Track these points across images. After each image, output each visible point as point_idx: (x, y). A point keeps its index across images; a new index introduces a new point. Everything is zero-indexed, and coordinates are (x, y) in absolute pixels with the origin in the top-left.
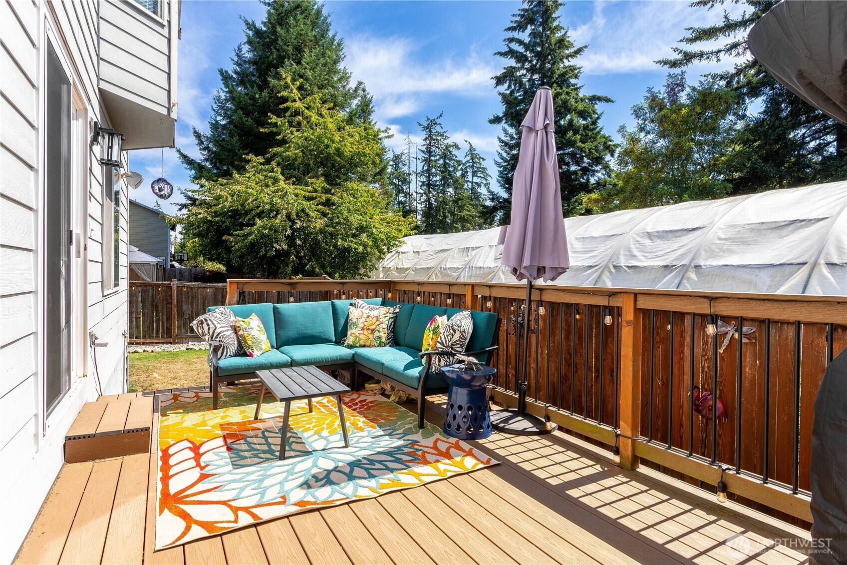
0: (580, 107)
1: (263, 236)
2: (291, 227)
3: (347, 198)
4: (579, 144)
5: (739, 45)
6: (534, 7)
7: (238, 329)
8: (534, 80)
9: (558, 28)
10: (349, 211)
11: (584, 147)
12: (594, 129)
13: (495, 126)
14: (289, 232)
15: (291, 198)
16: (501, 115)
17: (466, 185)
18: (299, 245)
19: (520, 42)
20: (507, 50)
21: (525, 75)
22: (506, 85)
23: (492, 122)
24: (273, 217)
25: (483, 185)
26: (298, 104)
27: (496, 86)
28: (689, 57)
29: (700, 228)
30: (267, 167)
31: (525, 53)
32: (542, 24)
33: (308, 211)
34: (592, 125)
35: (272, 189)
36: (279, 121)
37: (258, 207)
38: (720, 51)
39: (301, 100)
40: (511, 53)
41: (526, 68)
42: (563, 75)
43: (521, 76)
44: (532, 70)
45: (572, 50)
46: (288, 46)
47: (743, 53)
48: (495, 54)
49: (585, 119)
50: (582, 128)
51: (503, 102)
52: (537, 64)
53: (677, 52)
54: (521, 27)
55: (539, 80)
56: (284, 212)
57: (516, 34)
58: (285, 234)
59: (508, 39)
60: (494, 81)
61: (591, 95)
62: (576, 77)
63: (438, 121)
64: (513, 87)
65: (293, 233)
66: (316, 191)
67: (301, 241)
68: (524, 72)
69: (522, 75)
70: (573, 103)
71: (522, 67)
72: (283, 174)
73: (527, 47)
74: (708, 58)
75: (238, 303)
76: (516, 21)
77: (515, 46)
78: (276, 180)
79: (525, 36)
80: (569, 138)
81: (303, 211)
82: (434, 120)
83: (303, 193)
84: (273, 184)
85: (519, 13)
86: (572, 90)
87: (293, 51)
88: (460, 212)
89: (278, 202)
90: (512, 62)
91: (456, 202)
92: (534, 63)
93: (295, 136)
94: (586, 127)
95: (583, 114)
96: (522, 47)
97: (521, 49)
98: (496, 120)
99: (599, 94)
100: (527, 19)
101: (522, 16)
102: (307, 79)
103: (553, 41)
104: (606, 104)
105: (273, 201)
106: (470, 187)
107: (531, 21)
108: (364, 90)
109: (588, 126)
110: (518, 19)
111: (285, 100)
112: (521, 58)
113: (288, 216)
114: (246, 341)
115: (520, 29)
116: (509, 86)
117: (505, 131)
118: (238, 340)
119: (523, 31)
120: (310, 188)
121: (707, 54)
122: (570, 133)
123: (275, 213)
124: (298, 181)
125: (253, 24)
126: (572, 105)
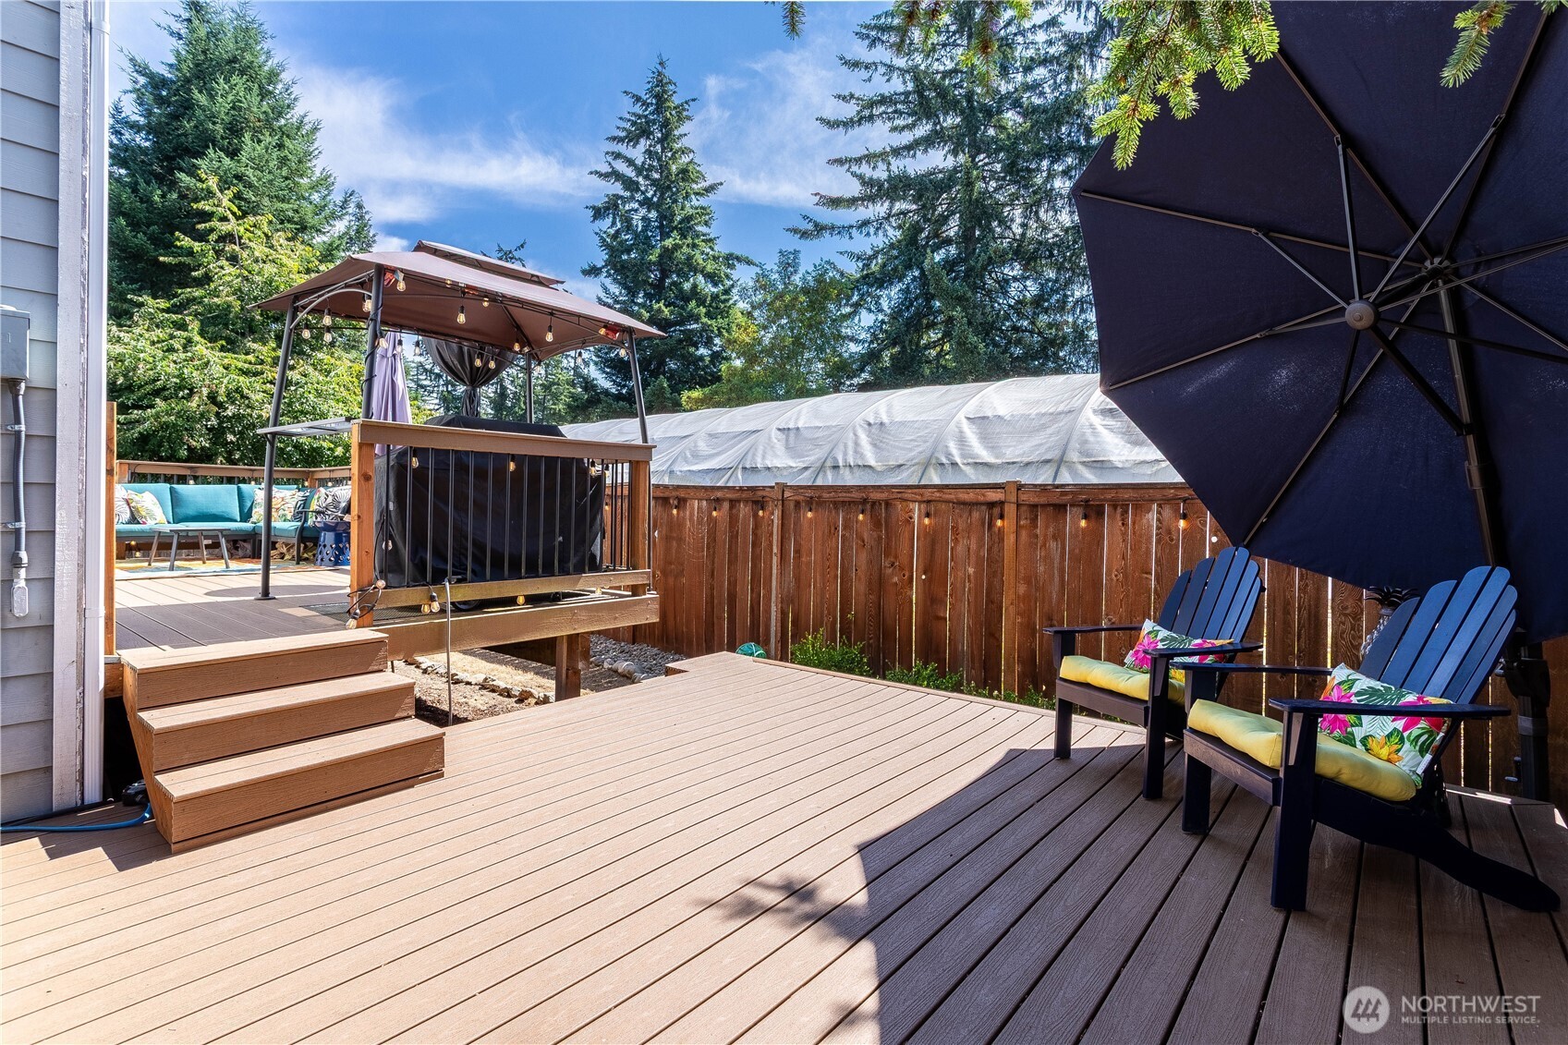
0: (709, 268)
1: (165, 426)
2: (217, 415)
3: (315, 375)
4: (705, 320)
5: (869, 223)
6: (650, 113)
7: (130, 501)
8: (649, 220)
9: (684, 151)
10: (319, 394)
11: (711, 325)
12: (727, 300)
13: (591, 279)
14: (214, 422)
15: (217, 370)
16: (600, 264)
17: (565, 361)
18: (232, 442)
19: (631, 162)
20: (610, 170)
21: (636, 210)
22: (609, 221)
23: (586, 273)
24: (183, 397)
25: (592, 364)
26: (231, 226)
27: (594, 221)
28: (820, 229)
29: (759, 431)
30: (174, 317)
31: (635, 179)
32: (661, 141)
33: (246, 391)
34: (723, 294)
35: (183, 356)
36: (197, 246)
37: (155, 381)
38: (852, 227)
39: (238, 218)
40: (616, 175)
41: (638, 200)
42: (688, 219)
43: (630, 211)
44: (646, 203)
45: (703, 184)
46: (214, 123)
47: (875, 234)
48: (591, 173)
49: (715, 285)
50: (709, 298)
51: (601, 246)
52: (653, 196)
53: (807, 221)
54: (632, 139)
55: (656, 221)
56: (205, 391)
57: (621, 148)
58: (206, 426)
59: (613, 153)
60: (591, 213)
61: (727, 252)
62: (706, 224)
63: (517, 254)
64: (619, 225)
65: (220, 424)
66: (262, 362)
67: (235, 436)
68: (636, 206)
69: (632, 210)
70: (701, 262)
71: (632, 198)
72: (202, 333)
73: (639, 171)
74: (839, 233)
75: (129, 482)
76: (624, 129)
77: (621, 167)
78: (189, 342)
79: (638, 153)
80: (691, 310)
81: (238, 390)
82: (510, 252)
83: (240, 365)
84: (185, 347)
85: (628, 116)
86: (703, 241)
87: (225, 132)
88: (554, 404)
89: (194, 375)
90: (617, 188)
91: (546, 387)
92: (649, 195)
93: (227, 273)
94: (715, 297)
95: (713, 278)
96: (631, 169)
97: (630, 173)
98: (593, 271)
99: (738, 252)
100: (640, 131)
101: (634, 124)
102: (250, 186)
103: (674, 168)
104: (746, 266)
105: (183, 373)
106: (572, 365)
107: (645, 133)
108: (360, 206)
109: (717, 296)
110: (628, 125)
111: (206, 216)
112: (630, 185)
113: (213, 398)
114: (139, 512)
115: (630, 141)
116: (614, 223)
117: (606, 290)
118: (131, 511)
119: (634, 146)
120: (250, 357)
121: (839, 228)
122: (693, 304)
123: (186, 391)
124: (231, 346)
125: (146, 67)
126: (698, 264)
